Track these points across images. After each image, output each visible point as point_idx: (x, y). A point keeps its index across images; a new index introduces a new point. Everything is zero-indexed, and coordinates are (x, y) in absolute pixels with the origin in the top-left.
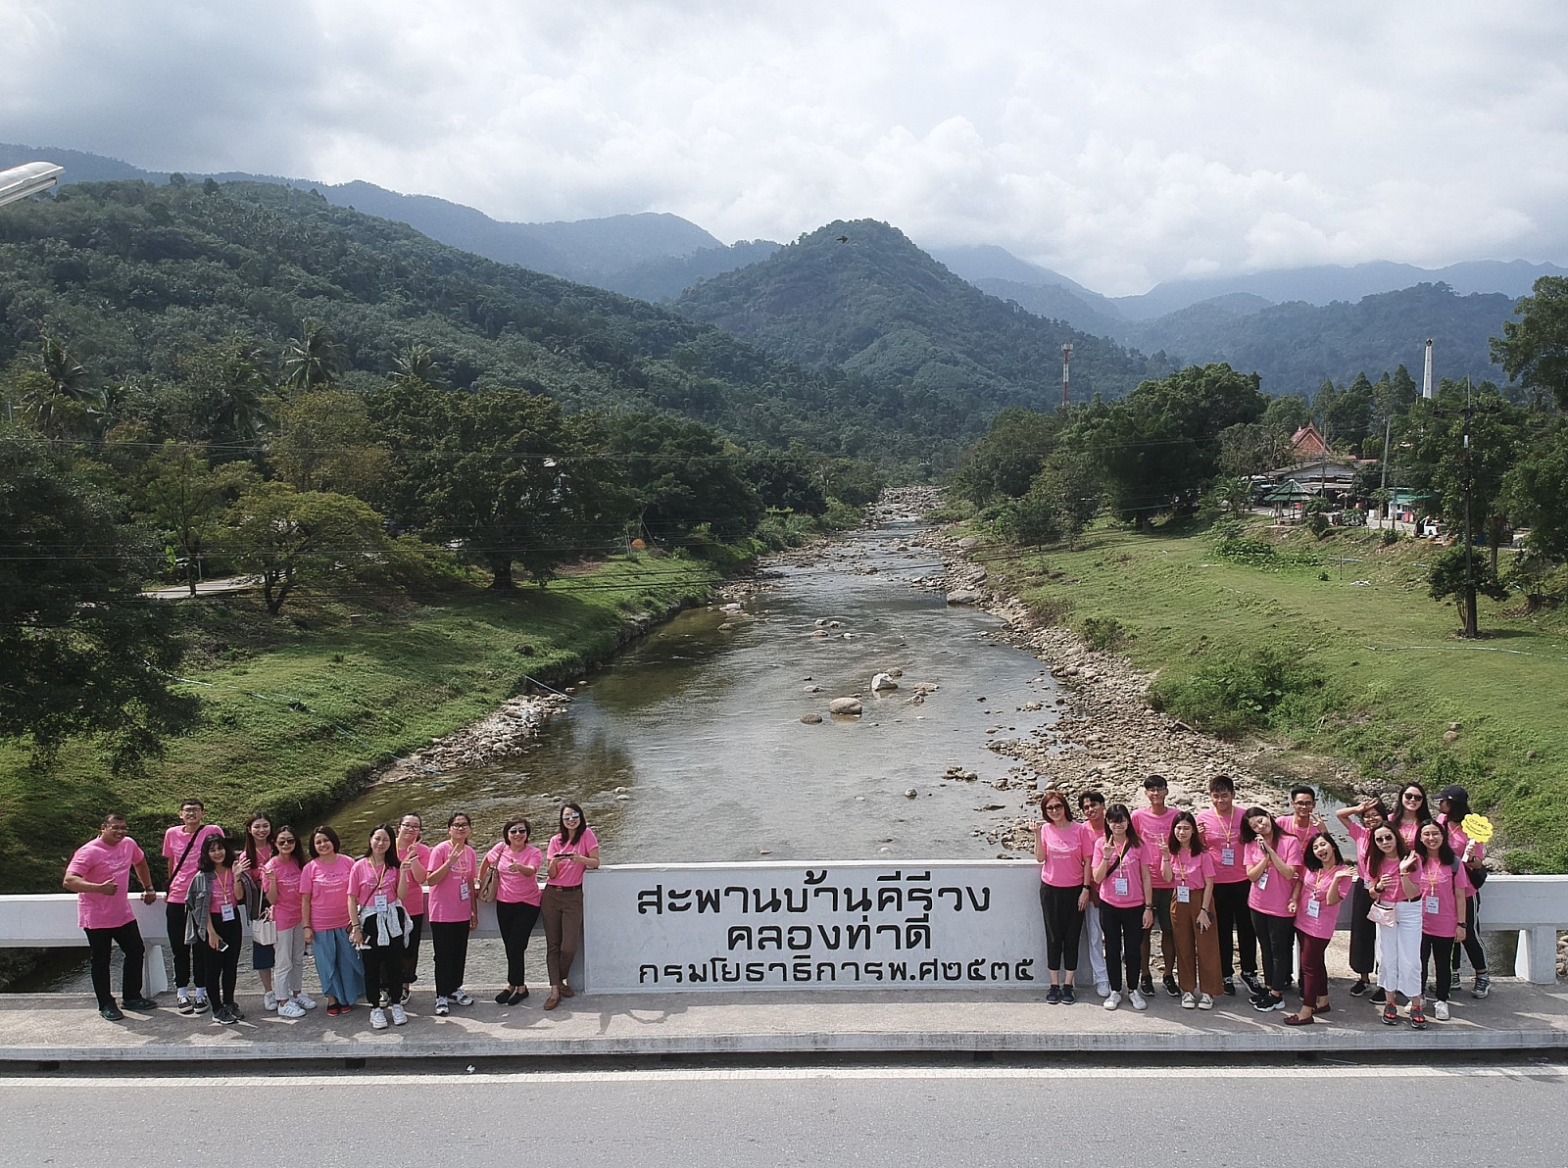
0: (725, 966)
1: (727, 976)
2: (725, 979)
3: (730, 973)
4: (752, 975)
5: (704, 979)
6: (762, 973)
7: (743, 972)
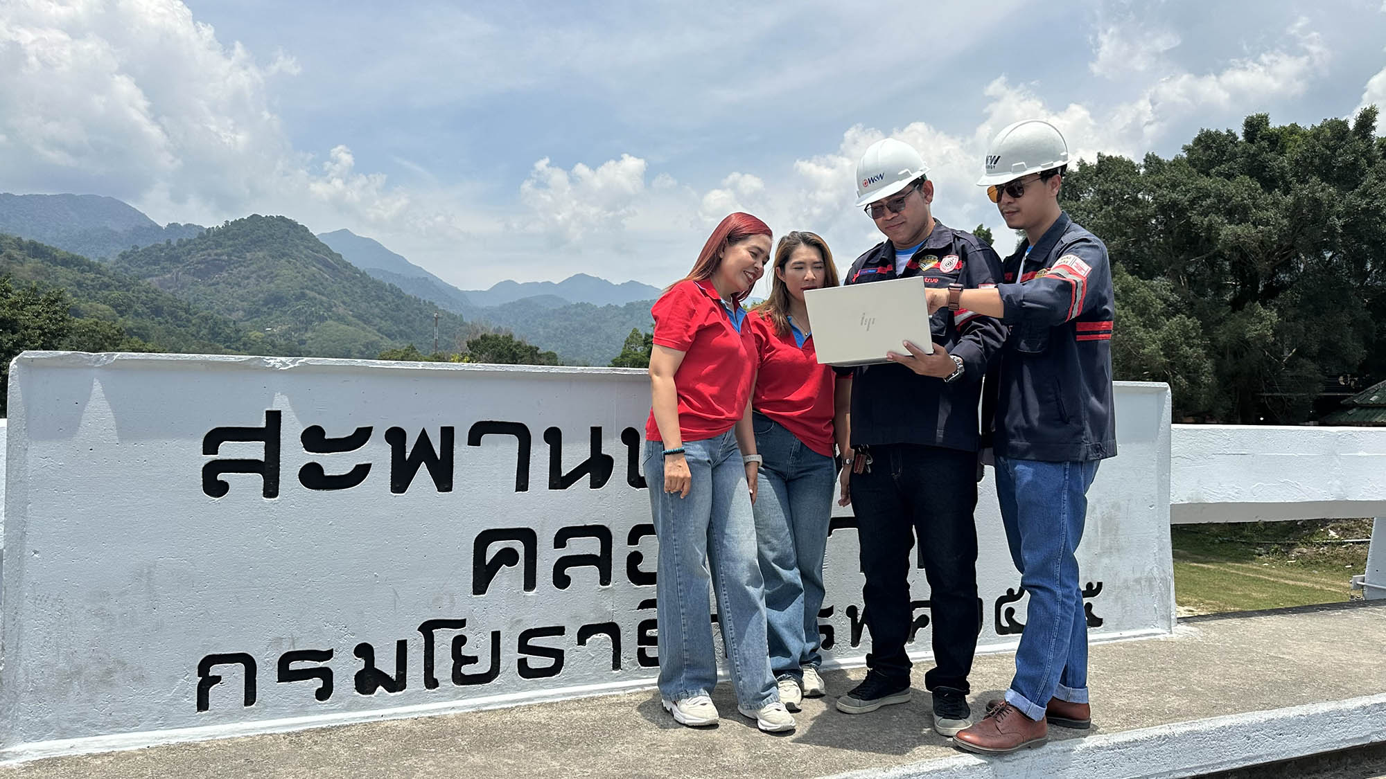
0: (459, 641)
1: (467, 670)
2: (459, 678)
3: (474, 660)
4: (535, 662)
5: (396, 684)
6: (558, 655)
7: (510, 655)
